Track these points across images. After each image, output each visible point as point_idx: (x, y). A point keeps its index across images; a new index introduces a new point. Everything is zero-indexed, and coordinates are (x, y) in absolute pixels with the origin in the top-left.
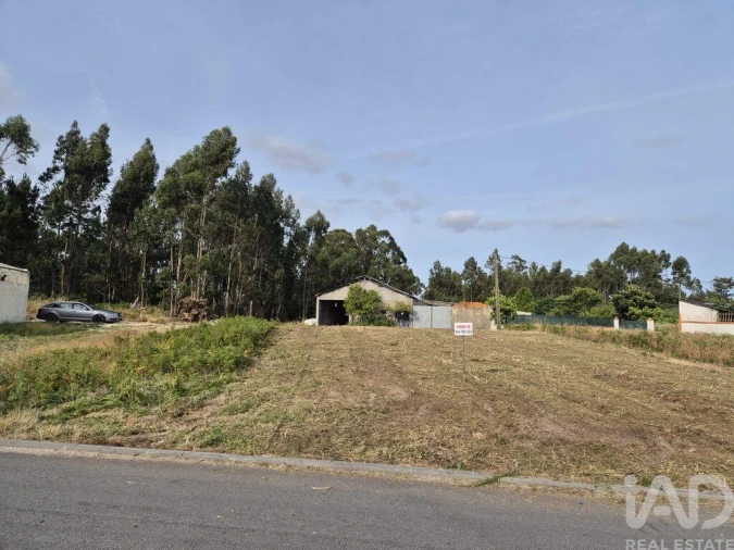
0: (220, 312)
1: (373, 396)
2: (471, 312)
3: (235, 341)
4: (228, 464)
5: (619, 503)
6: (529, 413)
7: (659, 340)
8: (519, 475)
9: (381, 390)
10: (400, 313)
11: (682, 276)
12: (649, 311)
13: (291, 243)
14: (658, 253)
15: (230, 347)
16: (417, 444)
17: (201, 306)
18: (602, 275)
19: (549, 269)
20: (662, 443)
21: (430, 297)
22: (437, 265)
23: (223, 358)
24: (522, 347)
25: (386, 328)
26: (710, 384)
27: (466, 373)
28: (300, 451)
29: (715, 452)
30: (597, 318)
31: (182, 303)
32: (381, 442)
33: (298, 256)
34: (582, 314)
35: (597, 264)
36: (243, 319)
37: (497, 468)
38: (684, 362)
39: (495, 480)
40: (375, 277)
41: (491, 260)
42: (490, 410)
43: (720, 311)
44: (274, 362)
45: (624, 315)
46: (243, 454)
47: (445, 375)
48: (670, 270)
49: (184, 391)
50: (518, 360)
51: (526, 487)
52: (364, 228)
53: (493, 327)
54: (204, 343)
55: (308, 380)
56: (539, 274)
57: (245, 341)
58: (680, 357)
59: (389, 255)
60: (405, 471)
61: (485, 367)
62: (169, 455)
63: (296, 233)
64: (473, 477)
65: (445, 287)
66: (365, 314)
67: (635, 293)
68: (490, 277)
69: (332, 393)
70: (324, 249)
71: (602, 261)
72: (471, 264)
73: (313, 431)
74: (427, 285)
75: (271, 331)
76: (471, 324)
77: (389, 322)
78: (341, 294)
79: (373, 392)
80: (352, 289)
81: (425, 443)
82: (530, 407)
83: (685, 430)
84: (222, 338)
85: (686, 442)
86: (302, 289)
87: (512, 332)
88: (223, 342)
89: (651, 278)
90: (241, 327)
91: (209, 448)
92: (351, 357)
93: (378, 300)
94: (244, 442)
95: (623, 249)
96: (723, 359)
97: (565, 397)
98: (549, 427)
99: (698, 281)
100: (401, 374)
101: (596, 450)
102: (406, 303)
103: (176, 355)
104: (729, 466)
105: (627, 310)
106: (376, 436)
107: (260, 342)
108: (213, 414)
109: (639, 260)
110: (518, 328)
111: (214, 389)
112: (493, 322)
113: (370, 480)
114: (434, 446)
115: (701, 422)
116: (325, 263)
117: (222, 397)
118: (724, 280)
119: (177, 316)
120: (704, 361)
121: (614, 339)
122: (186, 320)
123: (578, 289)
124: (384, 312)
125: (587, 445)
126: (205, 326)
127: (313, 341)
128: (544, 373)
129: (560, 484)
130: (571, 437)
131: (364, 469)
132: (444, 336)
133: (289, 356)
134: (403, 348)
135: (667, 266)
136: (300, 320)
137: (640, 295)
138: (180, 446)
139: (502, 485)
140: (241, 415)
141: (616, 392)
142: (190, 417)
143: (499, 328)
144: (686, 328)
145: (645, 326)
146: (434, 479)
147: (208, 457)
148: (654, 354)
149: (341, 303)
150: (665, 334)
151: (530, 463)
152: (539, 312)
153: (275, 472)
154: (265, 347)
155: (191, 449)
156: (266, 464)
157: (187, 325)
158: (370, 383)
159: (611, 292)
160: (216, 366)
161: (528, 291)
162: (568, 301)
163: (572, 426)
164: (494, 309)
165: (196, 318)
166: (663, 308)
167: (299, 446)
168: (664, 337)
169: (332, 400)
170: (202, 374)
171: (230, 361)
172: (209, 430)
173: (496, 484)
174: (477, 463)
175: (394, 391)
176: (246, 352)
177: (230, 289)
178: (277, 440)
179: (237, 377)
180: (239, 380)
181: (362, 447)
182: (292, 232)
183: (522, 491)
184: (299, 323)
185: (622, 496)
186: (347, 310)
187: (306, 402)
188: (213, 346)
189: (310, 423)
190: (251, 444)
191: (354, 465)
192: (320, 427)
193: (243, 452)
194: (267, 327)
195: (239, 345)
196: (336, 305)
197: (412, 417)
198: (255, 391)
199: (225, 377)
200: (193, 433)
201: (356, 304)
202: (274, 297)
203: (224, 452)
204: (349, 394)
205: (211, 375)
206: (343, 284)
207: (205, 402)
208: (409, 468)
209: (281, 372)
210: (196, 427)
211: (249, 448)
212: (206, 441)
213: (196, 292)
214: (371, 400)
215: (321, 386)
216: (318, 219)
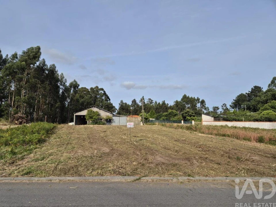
0: (32, 120)
1: (96, 151)
2: (134, 119)
3: (38, 132)
4: (34, 181)
5: (181, 183)
6: (152, 154)
7: (196, 127)
8: (148, 176)
9: (99, 149)
10: (107, 119)
11: (203, 106)
12: (193, 118)
13: (63, 92)
14: (196, 98)
15: (36, 134)
16: (112, 168)
17: (23, 118)
18: (179, 106)
19: (161, 103)
20: (195, 161)
21: (119, 114)
22: (122, 102)
23: (33, 139)
24: (151, 131)
25: (102, 125)
26: (210, 142)
27: (131, 141)
28: (65, 174)
29: (211, 164)
30: (176, 120)
31: (14, 117)
32: (98, 168)
33: (66, 98)
34: (171, 119)
35: (177, 102)
36: (42, 123)
37: (140, 174)
38: (203, 135)
39: (140, 179)
40: (98, 106)
41: (141, 100)
42: (139, 154)
43: (215, 118)
44: (55, 140)
45: (185, 120)
46: (41, 177)
47: (123, 142)
48: (200, 104)
49: (15, 153)
50: (149, 136)
51: (150, 180)
52: (93, 87)
53: (142, 124)
54: (24, 133)
55: (70, 147)
56: (158, 105)
57: (42, 132)
58: (202, 133)
59: (104, 98)
60: (107, 178)
61: (138, 139)
62: (7, 180)
63: (65, 89)
64: (132, 178)
65: (125, 110)
66: (94, 120)
67: (188, 112)
68: (141, 106)
69: (80, 151)
70: (77, 95)
71: (178, 101)
72: (134, 101)
73: (71, 166)
74: (118, 109)
75: (54, 128)
76: (133, 123)
77: (103, 123)
78: (84, 113)
79: (96, 150)
80: (88, 111)
81: (115, 167)
82: (152, 152)
83: (202, 157)
84: (32, 131)
85: (203, 161)
86: (68, 111)
87: (148, 126)
88: (33, 133)
89: (194, 107)
90: (41, 126)
91: (26, 176)
92: (88, 137)
93: (99, 115)
94: (42, 172)
95: (185, 97)
96: (215, 133)
97: (165, 148)
98: (159, 159)
99: (208, 108)
100: (107, 142)
101: (174, 166)
102: (110, 116)
103: (11, 138)
104: (215, 168)
105: (186, 118)
106: (96, 166)
107: (49, 132)
108: (28, 162)
109: (190, 100)
110: (150, 124)
111: (28, 152)
112: (142, 122)
113: (93, 183)
114: (118, 168)
115: (207, 154)
116: (78, 100)
117: (32, 155)
118: (216, 107)
119: (12, 122)
120: (209, 134)
121: (182, 127)
122: (16, 124)
123: (170, 111)
124: (101, 119)
125: (171, 164)
126: (25, 126)
127: (72, 131)
128: (158, 140)
129: (162, 178)
130: (166, 162)
131: (91, 179)
132: (124, 128)
133: (62, 137)
134: (108, 133)
135: (198, 103)
136: (67, 123)
137: (190, 112)
138: (13, 175)
139: (142, 181)
140: (40, 162)
141: (181, 146)
142: (17, 164)
143: (143, 125)
144: (204, 123)
145: (191, 123)
146: (118, 180)
147: (26, 179)
148: (194, 132)
149: (84, 116)
150: (198, 125)
151: (152, 171)
152: (157, 119)
153: (54, 183)
154: (52, 134)
155: (18, 176)
156: (51, 180)
157: (16, 126)
158: (95, 147)
159: (181, 111)
160: (30, 142)
161: (154, 111)
162: (167, 114)
163: (167, 158)
164: (142, 118)
165: (21, 123)
166: (197, 117)
167: (65, 172)
168: (197, 127)
169: (79, 154)
170: (23, 146)
171: (36, 140)
172: (26, 168)
173: (140, 180)
174: (133, 173)
175: (104, 149)
176: (43, 136)
177: (36, 111)
178: (56, 170)
179: (39, 147)
180: (40, 148)
181: (91, 171)
182: (64, 88)
183: (149, 182)
184: (66, 124)
185: (182, 181)
186: (86, 119)
187: (68, 155)
188: (28, 134)
189: (70, 163)
190: (45, 173)
191: (87, 178)
192: (74, 164)
193: (41, 176)
194: (53, 126)
195: (40, 134)
196: (82, 117)
197: (111, 158)
198: (47, 152)
199: (34, 147)
200: (18, 170)
201: (90, 116)
202: (56, 114)
203: (32, 177)
204: (86, 151)
205: (27, 146)
206: (85, 109)
207: (25, 157)
208: (108, 177)
209: (58, 144)
210: (20, 167)
211: (44, 174)
212: (24, 173)
213: (21, 112)
214: (95, 153)
215: (75, 149)
216: (75, 83)
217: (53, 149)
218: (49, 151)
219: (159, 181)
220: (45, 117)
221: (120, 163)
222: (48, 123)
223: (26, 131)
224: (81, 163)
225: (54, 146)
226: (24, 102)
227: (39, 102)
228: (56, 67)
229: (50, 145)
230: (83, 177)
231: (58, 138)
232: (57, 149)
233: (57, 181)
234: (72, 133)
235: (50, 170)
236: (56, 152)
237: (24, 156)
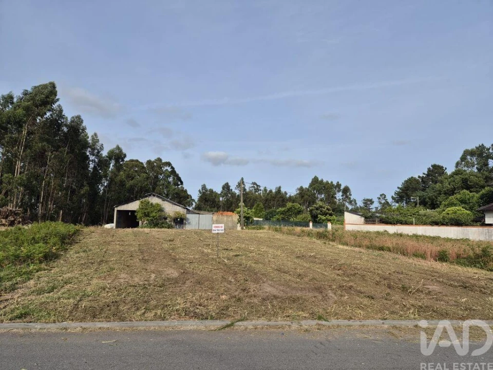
0: (34, 218)
1: (153, 276)
2: (225, 219)
3: (45, 240)
4: (33, 331)
5: (305, 331)
6: (256, 281)
7: (333, 234)
8: (247, 319)
9: (159, 272)
10: (177, 219)
11: (347, 197)
12: (329, 217)
13: (95, 168)
14: (335, 183)
15: (41, 244)
16: (182, 306)
17: (16, 214)
18: (305, 196)
19: (274, 191)
20: (330, 294)
21: (199, 209)
22: (204, 187)
23: (34, 253)
24: (256, 240)
25: (166, 230)
26: (358, 260)
27: (220, 258)
28: (94, 317)
29: (358, 298)
30: (300, 222)
32: (156, 307)
33: (101, 178)
34: (291, 220)
35: (301, 189)
36: (53, 224)
37: (233, 317)
38: (346, 247)
39: (232, 324)
40: (160, 194)
41: (239, 185)
42: (233, 280)
43: (366, 218)
44: (78, 255)
45: (315, 220)
46: (47, 323)
47: (205, 258)
48: (341, 193)
50: (252, 249)
51: (251, 327)
52: (153, 160)
53: (239, 228)
54: (18, 242)
55: (104, 267)
56: (268, 194)
57: (53, 240)
58: (343, 244)
59: (171, 179)
60: (172, 324)
61: (232, 254)
63: (100, 161)
64: (219, 323)
65: (209, 202)
66: (152, 220)
67: (321, 207)
68: (238, 195)
69: (123, 275)
70: (122, 173)
71: (304, 187)
72: (226, 187)
73: (106, 302)
74: (196, 200)
75: (76, 232)
76: (223, 225)
77: (169, 225)
78: (134, 206)
79: (154, 273)
80: (142, 202)
81: (188, 305)
82: (257, 277)
83: (343, 286)
84: (33, 238)
85: (344, 293)
86: (103, 202)
87: (250, 231)
88: (35, 241)
89: (330, 198)
90: (51, 229)
91: (18, 320)
92: (139, 250)
93: (161, 210)
94: (49, 314)
95: (315, 181)
96: (366, 245)
97: (279, 270)
98: (268, 289)
99: (355, 201)
100: (175, 260)
101: (294, 301)
102: (182, 213)
104: (365, 305)
105: (317, 218)
106: (153, 303)
107: (67, 241)
108: (23, 295)
110: (254, 228)
111: (25, 276)
112: (239, 225)
113: (146, 333)
114: (194, 306)
115: (352, 281)
116: (122, 184)
117: (32, 282)
118: (368, 200)
120: (356, 246)
121: (309, 234)
122: (4, 225)
123: (289, 205)
124: (166, 219)
125: (289, 298)
126: (20, 229)
127: (110, 239)
128: (268, 256)
129: (272, 323)
130: (281, 294)
131: (142, 326)
132: (207, 234)
133: (90, 250)
134: (178, 243)
135: (339, 191)
136: (101, 225)
137: (324, 208)
139: (236, 327)
140: (47, 295)
141: (307, 265)
142: (2, 298)
143: (242, 229)
144: (348, 228)
145: (326, 226)
146: (192, 328)
147: (18, 327)
148: (331, 243)
149: (133, 212)
150: (336, 231)
151: (255, 312)
152: (267, 219)
153: (74, 334)
154: (71, 244)
155: (2, 321)
156: (66, 329)
157: (3, 229)
158: (153, 267)
159: (309, 206)
160: (28, 258)
161: (261, 205)
162: (284, 211)
163: (281, 288)
164: (240, 216)
165: (12, 224)
166: (336, 216)
167: (94, 314)
168: (336, 233)
169: (122, 281)
170: (15, 265)
171: (40, 255)
172: (19, 307)
173: (232, 327)
174: (221, 314)
175: (169, 272)
176: (54, 248)
177: (43, 202)
178: (76, 311)
179: (45, 267)
180: (47, 269)
181: (143, 311)
182: (96, 160)
183: (248, 330)
184: (100, 227)
185: (306, 327)
186: (138, 218)
187: (101, 283)
188: (26, 244)
189: (104, 297)
190: (54, 315)
191: (135, 323)
192: (112, 299)
193: (47, 321)
194: (73, 230)
195: (48, 243)
196: (130, 214)
197: (181, 288)
198: (60, 276)
199: (35, 267)
200: (4, 310)
201: (145, 213)
202: (80, 208)
203: (31, 322)
204: (135, 275)
205: (22, 266)
206: (136, 199)
207: (17, 286)
208: (175, 322)
209: (83, 262)
210: (8, 305)
211: (53, 318)
212: (16, 315)
213: (13, 203)
214: (152, 279)
215: (114, 271)
216: (117, 151)
217: (72, 271)
218: (65, 276)
219: (267, 328)
220: (58, 214)
221: (197, 296)
222: (65, 225)
223: (22, 238)
224: (125, 297)
225: (75, 266)
226: (20, 184)
227: (48, 184)
228: (82, 121)
229: (66, 265)
230: (128, 322)
231: (84, 251)
232: (81, 271)
233: (78, 329)
234: (109, 243)
235: (66, 311)
236: (77, 278)
237: (17, 283)
